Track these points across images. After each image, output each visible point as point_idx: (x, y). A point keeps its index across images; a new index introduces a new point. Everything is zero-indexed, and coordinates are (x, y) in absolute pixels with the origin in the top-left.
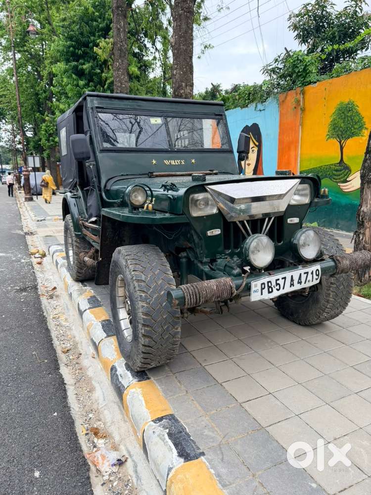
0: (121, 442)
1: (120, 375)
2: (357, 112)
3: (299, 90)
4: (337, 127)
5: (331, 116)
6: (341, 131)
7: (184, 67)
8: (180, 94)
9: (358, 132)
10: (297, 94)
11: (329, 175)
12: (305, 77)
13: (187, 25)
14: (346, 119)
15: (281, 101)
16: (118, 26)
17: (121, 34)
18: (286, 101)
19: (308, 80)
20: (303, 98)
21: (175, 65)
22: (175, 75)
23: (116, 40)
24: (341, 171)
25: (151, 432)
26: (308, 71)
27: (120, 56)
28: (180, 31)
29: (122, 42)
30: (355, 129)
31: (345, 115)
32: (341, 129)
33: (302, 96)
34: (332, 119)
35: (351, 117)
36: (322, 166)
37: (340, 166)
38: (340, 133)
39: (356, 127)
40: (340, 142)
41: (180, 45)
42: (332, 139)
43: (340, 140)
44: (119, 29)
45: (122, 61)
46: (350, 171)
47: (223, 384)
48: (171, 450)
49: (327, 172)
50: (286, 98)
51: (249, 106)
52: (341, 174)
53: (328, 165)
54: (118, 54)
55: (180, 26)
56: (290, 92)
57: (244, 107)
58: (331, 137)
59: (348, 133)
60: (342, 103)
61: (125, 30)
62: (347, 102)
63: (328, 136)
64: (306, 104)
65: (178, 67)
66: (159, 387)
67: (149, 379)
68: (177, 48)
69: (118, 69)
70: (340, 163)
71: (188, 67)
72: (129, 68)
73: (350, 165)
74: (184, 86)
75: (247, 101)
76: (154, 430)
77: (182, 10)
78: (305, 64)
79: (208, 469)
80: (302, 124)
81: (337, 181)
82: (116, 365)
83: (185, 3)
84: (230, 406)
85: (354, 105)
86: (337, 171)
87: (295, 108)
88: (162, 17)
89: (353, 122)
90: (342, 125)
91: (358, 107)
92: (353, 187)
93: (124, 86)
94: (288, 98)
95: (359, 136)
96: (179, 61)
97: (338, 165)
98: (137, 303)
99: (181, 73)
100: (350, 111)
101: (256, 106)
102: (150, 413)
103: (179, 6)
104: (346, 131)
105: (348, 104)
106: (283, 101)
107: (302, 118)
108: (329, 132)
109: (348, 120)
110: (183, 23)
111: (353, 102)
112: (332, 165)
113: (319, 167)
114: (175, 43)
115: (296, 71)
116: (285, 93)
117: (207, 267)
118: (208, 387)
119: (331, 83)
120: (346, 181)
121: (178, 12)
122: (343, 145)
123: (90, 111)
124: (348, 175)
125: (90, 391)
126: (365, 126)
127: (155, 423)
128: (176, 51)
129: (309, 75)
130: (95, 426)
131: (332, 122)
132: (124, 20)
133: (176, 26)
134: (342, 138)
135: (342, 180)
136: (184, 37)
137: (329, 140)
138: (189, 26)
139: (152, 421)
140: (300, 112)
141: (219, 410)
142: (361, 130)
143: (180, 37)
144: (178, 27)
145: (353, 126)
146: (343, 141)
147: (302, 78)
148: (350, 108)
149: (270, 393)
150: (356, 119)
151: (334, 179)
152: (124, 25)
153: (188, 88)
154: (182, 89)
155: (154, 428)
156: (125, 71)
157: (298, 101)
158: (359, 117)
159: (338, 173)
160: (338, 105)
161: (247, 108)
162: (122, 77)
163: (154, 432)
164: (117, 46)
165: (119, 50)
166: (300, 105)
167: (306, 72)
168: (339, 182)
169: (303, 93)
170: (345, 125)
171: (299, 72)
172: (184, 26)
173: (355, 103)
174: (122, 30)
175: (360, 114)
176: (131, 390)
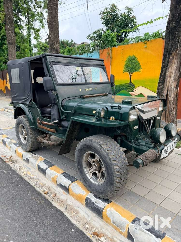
0: (113, 236)
1: (95, 202)
2: (137, 61)
3: (109, 48)
4: (128, 67)
5: (125, 62)
6: (130, 69)
7: (55, 33)
8: (54, 47)
9: (138, 70)
10: (108, 50)
11: (125, 88)
12: (112, 43)
13: (55, 12)
14: (132, 64)
15: (101, 53)
16: (7, 6)
17: (10, 11)
18: (103, 53)
19: (113, 44)
20: (112, 53)
21: (50, 32)
22: (51, 37)
23: (6, 14)
24: (130, 86)
25: (134, 229)
26: (113, 40)
27: (10, 23)
28: (52, 15)
29: (10, 15)
30: (136, 68)
31: (131, 61)
32: (130, 68)
33: (111, 52)
34: (125, 63)
35: (134, 62)
36: (121, 84)
37: (130, 84)
38: (130, 70)
39: (137, 67)
40: (130, 74)
41: (52, 23)
42: (126, 72)
43: (130, 73)
44: (8, 8)
45: (11, 25)
46: (135, 86)
47: (145, 197)
48: (151, 235)
49: (124, 87)
50: (103, 52)
51: (83, 54)
52: (131, 88)
53: (124, 84)
54: (9, 21)
55: (52, 12)
56: (105, 49)
57: (81, 55)
58: (126, 71)
59: (133, 70)
60: (130, 56)
61: (11, 9)
62: (132, 56)
63: (124, 71)
64: (113, 55)
65: (52, 33)
66: (119, 205)
67: (112, 202)
68: (51, 24)
69: (9, 30)
70: (130, 83)
71: (57, 34)
72: (15, 29)
73: (135, 84)
74: (55, 43)
75: (82, 52)
76: (135, 227)
77: (53, 4)
78: (111, 37)
79: (173, 240)
80: (111, 65)
81: (129, 91)
82: (89, 197)
83: (54, 1)
84: (156, 207)
85: (135, 57)
86: (128, 86)
87: (108, 57)
88: (31, 3)
89: (135, 65)
90: (130, 66)
91: (138, 59)
92: (136, 93)
93: (13, 39)
94: (104, 52)
95: (138, 71)
96: (52, 31)
97: (129, 84)
98: (112, 167)
99: (54, 36)
100: (134, 60)
101: (88, 54)
102: (127, 219)
103: (51, 2)
104: (132, 69)
105: (133, 57)
106: (102, 53)
107: (111, 62)
108: (124, 69)
109: (133, 64)
110: (54, 11)
111: (135, 56)
112: (126, 84)
113: (120, 85)
114: (49, 21)
115: (108, 40)
116: (103, 50)
117: (133, 144)
118: (140, 200)
119: (124, 47)
120: (133, 91)
121: (51, 5)
122: (131, 75)
123: (49, 64)
124: (134, 88)
125: (77, 213)
126: (141, 67)
127: (133, 224)
128: (50, 25)
129: (114, 42)
130: (94, 231)
131: (125, 64)
132: (11, 3)
133: (50, 12)
134: (131, 72)
135: (131, 90)
136: (54, 18)
137: (125, 73)
138: (56, 13)
139: (131, 223)
140: (110, 59)
141: (153, 210)
142: (139, 69)
143: (52, 18)
144: (51, 13)
145: (135, 67)
146: (131, 73)
147: (111, 43)
148: (133, 59)
149: (166, 198)
150: (137, 64)
151: (127, 90)
152: (11, 6)
153: (57, 44)
154: (55, 45)
155: (135, 226)
156: (13, 31)
157: (109, 54)
158: (138, 63)
159: (129, 87)
160: (129, 57)
161: (82, 55)
162: (11, 34)
163: (135, 228)
164: (8, 17)
165: (9, 19)
166: (110, 55)
167: (112, 41)
168: (130, 92)
169: (111, 50)
170: (131, 66)
171: (109, 40)
172: (54, 13)
173: (136, 57)
174: (10, 8)
175: (138, 62)
176: (107, 209)
